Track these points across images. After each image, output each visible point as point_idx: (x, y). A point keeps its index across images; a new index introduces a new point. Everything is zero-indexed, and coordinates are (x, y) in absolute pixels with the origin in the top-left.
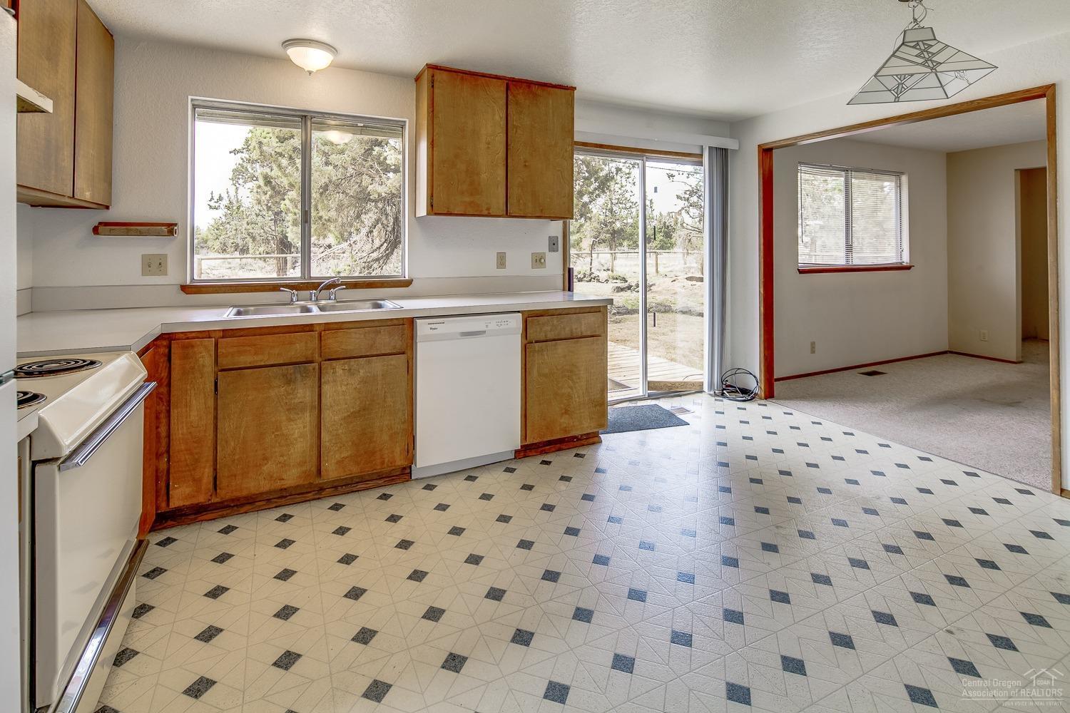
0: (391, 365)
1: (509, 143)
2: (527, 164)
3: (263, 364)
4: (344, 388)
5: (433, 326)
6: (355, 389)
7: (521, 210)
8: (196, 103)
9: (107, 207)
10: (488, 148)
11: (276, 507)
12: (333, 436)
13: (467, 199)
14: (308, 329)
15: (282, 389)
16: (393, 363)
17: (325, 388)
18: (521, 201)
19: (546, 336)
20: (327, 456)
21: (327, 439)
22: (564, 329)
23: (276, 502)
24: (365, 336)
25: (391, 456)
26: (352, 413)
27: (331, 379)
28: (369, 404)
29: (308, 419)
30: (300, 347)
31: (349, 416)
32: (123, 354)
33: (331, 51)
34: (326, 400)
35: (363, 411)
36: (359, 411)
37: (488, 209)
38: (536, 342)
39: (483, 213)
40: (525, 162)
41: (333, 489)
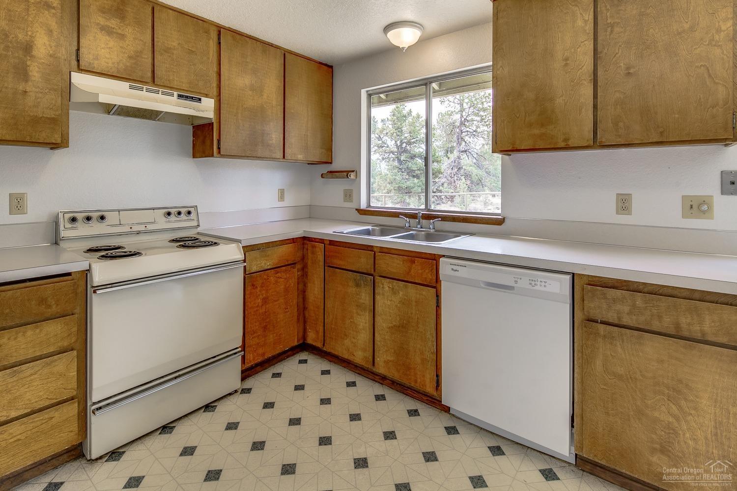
0: (422, 295)
1: (599, 49)
2: (632, 71)
3: (344, 268)
4: (389, 303)
5: (455, 268)
6: (396, 306)
7: (620, 136)
8: (371, 92)
9: (331, 163)
10: (566, 65)
11: (358, 374)
12: (382, 338)
13: (536, 131)
14: (369, 249)
15: (354, 289)
16: (424, 293)
17: (378, 297)
18: (621, 124)
19: (619, 318)
20: (379, 353)
21: (378, 339)
22: (660, 317)
23: (359, 370)
24: (403, 263)
25: (422, 379)
26: (394, 326)
27: (381, 292)
28: (406, 324)
29: (367, 318)
30: (363, 262)
31: (392, 327)
32: (233, 243)
33: (416, 27)
34: (379, 308)
35: (402, 328)
36: (399, 326)
37: (566, 140)
38: (603, 323)
39: (558, 146)
40: (628, 68)
41: (391, 382)
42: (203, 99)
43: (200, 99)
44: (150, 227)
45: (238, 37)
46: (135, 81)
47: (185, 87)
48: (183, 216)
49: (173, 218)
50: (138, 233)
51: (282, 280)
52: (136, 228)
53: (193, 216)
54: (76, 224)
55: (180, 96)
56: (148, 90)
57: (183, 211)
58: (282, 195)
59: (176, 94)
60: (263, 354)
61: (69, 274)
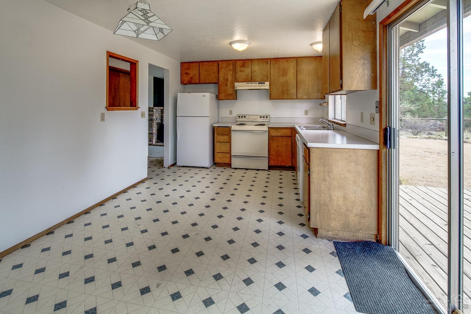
42: (265, 82)
43: (264, 83)
44: (256, 120)
45: (277, 60)
46: (248, 82)
47: (260, 80)
48: (265, 118)
49: (262, 118)
50: (253, 121)
51: (284, 141)
52: (252, 120)
53: (268, 118)
54: (240, 118)
55: (259, 83)
56: (254, 83)
57: (265, 116)
58: (306, 113)
59: (257, 83)
60: (277, 163)
61: (229, 127)
